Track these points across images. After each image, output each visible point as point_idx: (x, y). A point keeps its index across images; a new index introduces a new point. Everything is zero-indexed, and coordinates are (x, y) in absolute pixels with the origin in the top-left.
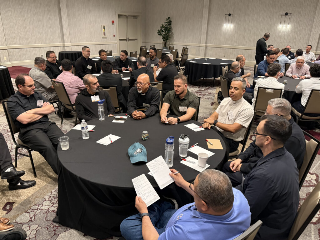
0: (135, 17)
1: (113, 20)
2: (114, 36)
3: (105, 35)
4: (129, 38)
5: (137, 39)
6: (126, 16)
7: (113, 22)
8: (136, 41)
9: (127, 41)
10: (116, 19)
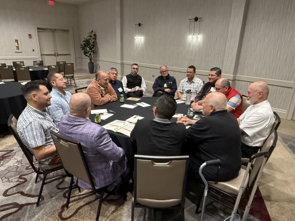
0: (66, 31)
1: (30, 34)
2: (33, 50)
3: (18, 49)
4: (59, 53)
5: (69, 54)
6: (53, 31)
7: (30, 35)
8: (68, 56)
9: (55, 56)
10: (34, 33)
